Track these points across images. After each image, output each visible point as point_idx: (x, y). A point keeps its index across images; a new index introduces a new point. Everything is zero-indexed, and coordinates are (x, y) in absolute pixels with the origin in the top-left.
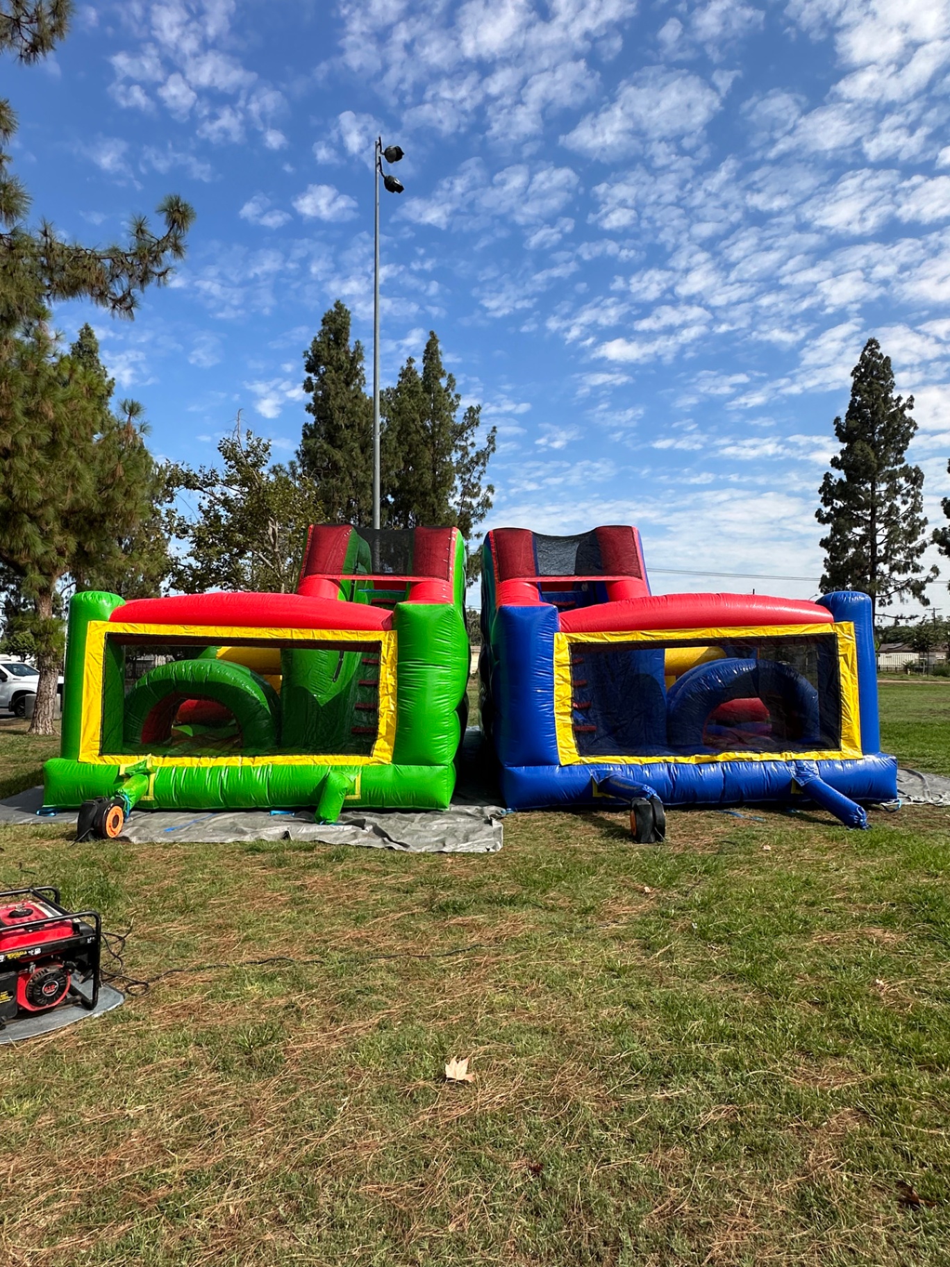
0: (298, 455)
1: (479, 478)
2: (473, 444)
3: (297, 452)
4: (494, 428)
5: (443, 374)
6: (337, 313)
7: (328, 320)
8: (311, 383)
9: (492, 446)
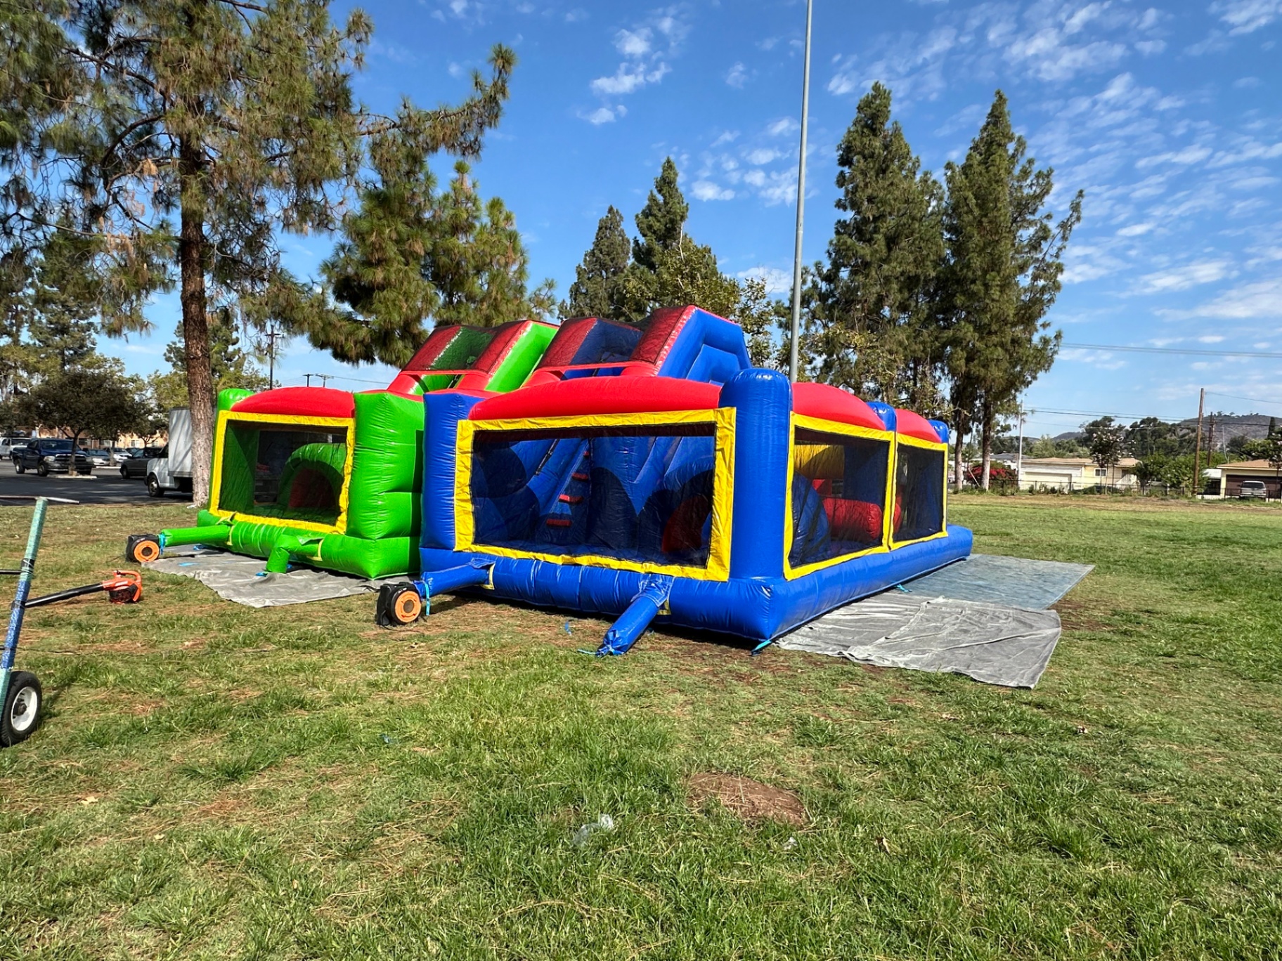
0: (830, 254)
1: (1057, 256)
2: (1049, 217)
3: (828, 252)
4: (1081, 192)
5: (1011, 139)
6: (874, 97)
7: (865, 106)
8: (844, 177)
9: (1075, 215)
